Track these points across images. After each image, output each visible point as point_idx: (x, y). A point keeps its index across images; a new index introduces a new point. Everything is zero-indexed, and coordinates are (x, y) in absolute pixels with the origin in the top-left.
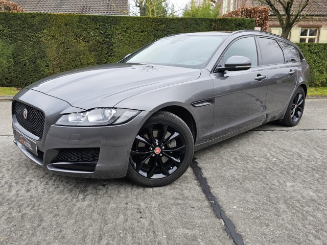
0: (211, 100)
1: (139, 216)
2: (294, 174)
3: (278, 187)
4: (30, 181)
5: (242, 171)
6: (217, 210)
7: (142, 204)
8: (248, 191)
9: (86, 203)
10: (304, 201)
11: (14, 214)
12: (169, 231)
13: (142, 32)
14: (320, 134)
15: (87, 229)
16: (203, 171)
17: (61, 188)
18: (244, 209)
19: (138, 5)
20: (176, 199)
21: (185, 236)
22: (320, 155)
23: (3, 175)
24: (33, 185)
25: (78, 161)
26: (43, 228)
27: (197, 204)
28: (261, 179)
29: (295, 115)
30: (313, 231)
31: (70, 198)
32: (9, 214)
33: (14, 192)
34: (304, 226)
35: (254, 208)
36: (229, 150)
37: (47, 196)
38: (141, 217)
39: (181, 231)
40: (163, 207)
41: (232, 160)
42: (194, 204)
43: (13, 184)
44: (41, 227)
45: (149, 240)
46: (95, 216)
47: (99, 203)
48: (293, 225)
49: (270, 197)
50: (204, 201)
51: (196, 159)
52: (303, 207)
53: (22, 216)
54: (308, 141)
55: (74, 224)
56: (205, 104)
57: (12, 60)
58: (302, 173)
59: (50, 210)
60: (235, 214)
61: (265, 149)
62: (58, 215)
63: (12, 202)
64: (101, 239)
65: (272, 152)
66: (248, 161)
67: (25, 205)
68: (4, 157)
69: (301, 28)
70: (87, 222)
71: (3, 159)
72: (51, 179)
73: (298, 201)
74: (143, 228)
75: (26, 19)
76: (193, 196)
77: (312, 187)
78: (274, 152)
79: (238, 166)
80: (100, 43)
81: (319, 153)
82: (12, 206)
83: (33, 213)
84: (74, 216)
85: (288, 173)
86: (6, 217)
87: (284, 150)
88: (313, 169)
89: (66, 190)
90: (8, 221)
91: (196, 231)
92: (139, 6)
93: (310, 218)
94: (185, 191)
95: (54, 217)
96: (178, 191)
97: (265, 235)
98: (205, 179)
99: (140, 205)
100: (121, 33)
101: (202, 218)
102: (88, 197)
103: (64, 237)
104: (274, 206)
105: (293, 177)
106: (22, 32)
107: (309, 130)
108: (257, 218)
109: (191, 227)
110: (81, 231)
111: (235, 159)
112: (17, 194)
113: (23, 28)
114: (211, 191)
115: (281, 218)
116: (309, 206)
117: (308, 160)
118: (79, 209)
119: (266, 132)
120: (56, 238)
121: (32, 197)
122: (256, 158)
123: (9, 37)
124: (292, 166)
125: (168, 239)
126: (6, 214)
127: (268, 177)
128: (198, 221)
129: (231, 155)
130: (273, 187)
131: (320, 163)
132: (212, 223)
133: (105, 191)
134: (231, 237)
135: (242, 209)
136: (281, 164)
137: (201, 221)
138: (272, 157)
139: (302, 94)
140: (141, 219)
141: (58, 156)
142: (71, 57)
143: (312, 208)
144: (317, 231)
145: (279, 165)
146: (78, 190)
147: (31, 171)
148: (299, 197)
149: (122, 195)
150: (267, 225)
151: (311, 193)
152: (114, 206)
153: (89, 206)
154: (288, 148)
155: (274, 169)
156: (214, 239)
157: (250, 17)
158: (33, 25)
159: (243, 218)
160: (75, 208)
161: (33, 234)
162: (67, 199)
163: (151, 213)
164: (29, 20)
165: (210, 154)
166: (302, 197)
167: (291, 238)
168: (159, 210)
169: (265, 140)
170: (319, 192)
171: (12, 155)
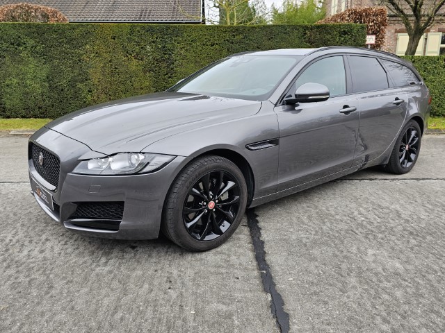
0: (274, 142)
1: (167, 287)
2: (382, 239)
3: (356, 255)
4: (47, 240)
5: (313, 233)
6: (268, 282)
7: (175, 272)
8: (315, 259)
9: (107, 269)
10: (384, 274)
11: (22, 278)
12: (200, 306)
13: (212, 46)
14: (436, 185)
15: (102, 300)
16: (262, 232)
17: (82, 249)
18: (303, 282)
19: (217, 5)
20: (219, 267)
21: (218, 312)
22: (427, 214)
23: (17, 232)
24: (49, 244)
25: (100, 217)
26: (52, 297)
27: (243, 274)
28: (336, 245)
29: (405, 158)
30: (384, 313)
31: (89, 262)
32: (16, 278)
33: (25, 252)
34: (374, 306)
35: (315, 281)
36: (304, 205)
37: (63, 258)
38: (170, 288)
39: (215, 306)
40: (200, 276)
41: (305, 219)
42: (239, 273)
43: (26, 243)
44: (50, 295)
45: (172, 315)
46: (115, 284)
47: (122, 268)
48: (359, 304)
49: (340, 268)
50: (253, 270)
51: (258, 216)
52: (381, 282)
53: (29, 282)
54: (417, 195)
55: (87, 294)
56: (265, 146)
57: (47, 84)
58: (393, 238)
59: (64, 275)
60: (288, 287)
61: (353, 205)
62: (72, 282)
63: (21, 265)
64: (116, 312)
65: (361, 209)
66: (326, 220)
67: (35, 269)
68: (21, 209)
69: (441, 33)
70: (103, 292)
71: (20, 211)
72: (71, 238)
73: (376, 274)
74: (169, 301)
75: (64, 32)
76: (240, 264)
77: (402, 256)
78: (365, 209)
79: (310, 226)
80: (157, 60)
81: (426, 211)
82: (20, 269)
83: (43, 278)
84: (90, 283)
85: (375, 237)
86: (12, 282)
87: (380, 206)
88: (411, 233)
89: (87, 251)
90: (13, 287)
91: (233, 307)
92: (218, 7)
93: (386, 296)
94: (233, 258)
95: (67, 283)
96: (224, 257)
97: (319, 315)
98: (263, 242)
99: (171, 273)
100: (184, 48)
101: (245, 291)
102: (112, 261)
103: (73, 308)
104: (343, 279)
105: (380, 243)
106: (59, 48)
107: (423, 179)
108: (315, 293)
109: (228, 301)
110: (95, 301)
111: (309, 217)
112: (29, 255)
113: (60, 43)
114: (266, 259)
115: (346, 294)
116: (389, 282)
117: (407, 221)
118: (97, 275)
119: (362, 181)
120: (64, 309)
121: (45, 259)
122: (338, 217)
123: (44, 55)
124: (383, 228)
125: (196, 314)
126: (12, 278)
127: (346, 242)
128: (238, 295)
129: (306, 212)
130: (349, 254)
131: (424, 226)
132: (256, 299)
133: (133, 255)
134: (275, 316)
135: (299, 282)
136: (368, 225)
137: (242, 295)
138: (359, 216)
139: (416, 129)
140: (169, 290)
141: (77, 211)
142: (120, 79)
143: (391, 284)
144: (389, 314)
145: (366, 227)
146: (101, 252)
147: (49, 228)
148: (380, 269)
149: (154, 260)
150: (326, 303)
151: (398, 265)
152: (139, 273)
153: (110, 272)
154: (384, 204)
155: (357, 232)
156: (252, 318)
157: (361, 23)
158: (72, 40)
159: (298, 293)
160: (93, 274)
161: (38, 303)
162: (85, 262)
163: (183, 283)
164: (67, 33)
165: (279, 210)
166: (383, 270)
167: (352, 321)
168: (194, 280)
169: (357, 193)
170: (409, 264)
171: (31, 207)
